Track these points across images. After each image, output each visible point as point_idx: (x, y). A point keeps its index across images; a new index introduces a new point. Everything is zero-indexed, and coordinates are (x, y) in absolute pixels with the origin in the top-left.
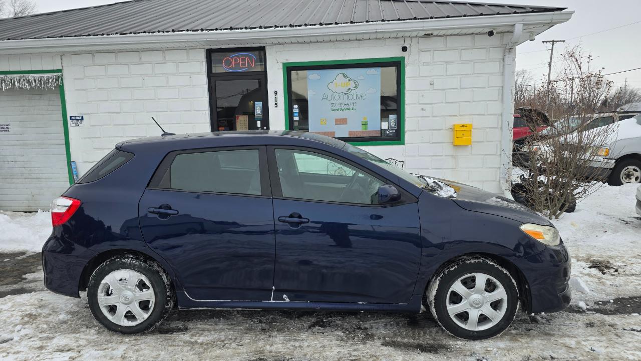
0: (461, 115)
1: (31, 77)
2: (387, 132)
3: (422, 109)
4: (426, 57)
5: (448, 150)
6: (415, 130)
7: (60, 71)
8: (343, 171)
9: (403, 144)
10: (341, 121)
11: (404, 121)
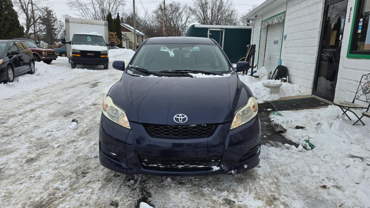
1: (279, 16)
7: (285, 12)
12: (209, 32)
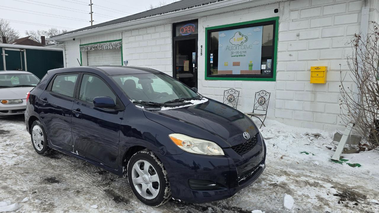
0: (320, 60)
1: (113, 43)
2: (265, 72)
3: (290, 55)
4: (294, 15)
5: (308, 87)
6: (284, 71)
7: (121, 40)
8: (232, 96)
9: (275, 80)
10: (236, 64)
11: (276, 64)
12: (4, 52)
